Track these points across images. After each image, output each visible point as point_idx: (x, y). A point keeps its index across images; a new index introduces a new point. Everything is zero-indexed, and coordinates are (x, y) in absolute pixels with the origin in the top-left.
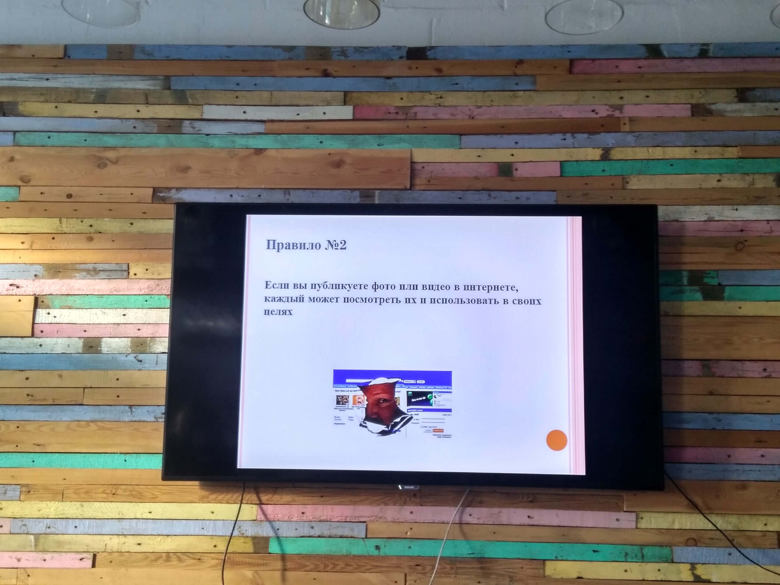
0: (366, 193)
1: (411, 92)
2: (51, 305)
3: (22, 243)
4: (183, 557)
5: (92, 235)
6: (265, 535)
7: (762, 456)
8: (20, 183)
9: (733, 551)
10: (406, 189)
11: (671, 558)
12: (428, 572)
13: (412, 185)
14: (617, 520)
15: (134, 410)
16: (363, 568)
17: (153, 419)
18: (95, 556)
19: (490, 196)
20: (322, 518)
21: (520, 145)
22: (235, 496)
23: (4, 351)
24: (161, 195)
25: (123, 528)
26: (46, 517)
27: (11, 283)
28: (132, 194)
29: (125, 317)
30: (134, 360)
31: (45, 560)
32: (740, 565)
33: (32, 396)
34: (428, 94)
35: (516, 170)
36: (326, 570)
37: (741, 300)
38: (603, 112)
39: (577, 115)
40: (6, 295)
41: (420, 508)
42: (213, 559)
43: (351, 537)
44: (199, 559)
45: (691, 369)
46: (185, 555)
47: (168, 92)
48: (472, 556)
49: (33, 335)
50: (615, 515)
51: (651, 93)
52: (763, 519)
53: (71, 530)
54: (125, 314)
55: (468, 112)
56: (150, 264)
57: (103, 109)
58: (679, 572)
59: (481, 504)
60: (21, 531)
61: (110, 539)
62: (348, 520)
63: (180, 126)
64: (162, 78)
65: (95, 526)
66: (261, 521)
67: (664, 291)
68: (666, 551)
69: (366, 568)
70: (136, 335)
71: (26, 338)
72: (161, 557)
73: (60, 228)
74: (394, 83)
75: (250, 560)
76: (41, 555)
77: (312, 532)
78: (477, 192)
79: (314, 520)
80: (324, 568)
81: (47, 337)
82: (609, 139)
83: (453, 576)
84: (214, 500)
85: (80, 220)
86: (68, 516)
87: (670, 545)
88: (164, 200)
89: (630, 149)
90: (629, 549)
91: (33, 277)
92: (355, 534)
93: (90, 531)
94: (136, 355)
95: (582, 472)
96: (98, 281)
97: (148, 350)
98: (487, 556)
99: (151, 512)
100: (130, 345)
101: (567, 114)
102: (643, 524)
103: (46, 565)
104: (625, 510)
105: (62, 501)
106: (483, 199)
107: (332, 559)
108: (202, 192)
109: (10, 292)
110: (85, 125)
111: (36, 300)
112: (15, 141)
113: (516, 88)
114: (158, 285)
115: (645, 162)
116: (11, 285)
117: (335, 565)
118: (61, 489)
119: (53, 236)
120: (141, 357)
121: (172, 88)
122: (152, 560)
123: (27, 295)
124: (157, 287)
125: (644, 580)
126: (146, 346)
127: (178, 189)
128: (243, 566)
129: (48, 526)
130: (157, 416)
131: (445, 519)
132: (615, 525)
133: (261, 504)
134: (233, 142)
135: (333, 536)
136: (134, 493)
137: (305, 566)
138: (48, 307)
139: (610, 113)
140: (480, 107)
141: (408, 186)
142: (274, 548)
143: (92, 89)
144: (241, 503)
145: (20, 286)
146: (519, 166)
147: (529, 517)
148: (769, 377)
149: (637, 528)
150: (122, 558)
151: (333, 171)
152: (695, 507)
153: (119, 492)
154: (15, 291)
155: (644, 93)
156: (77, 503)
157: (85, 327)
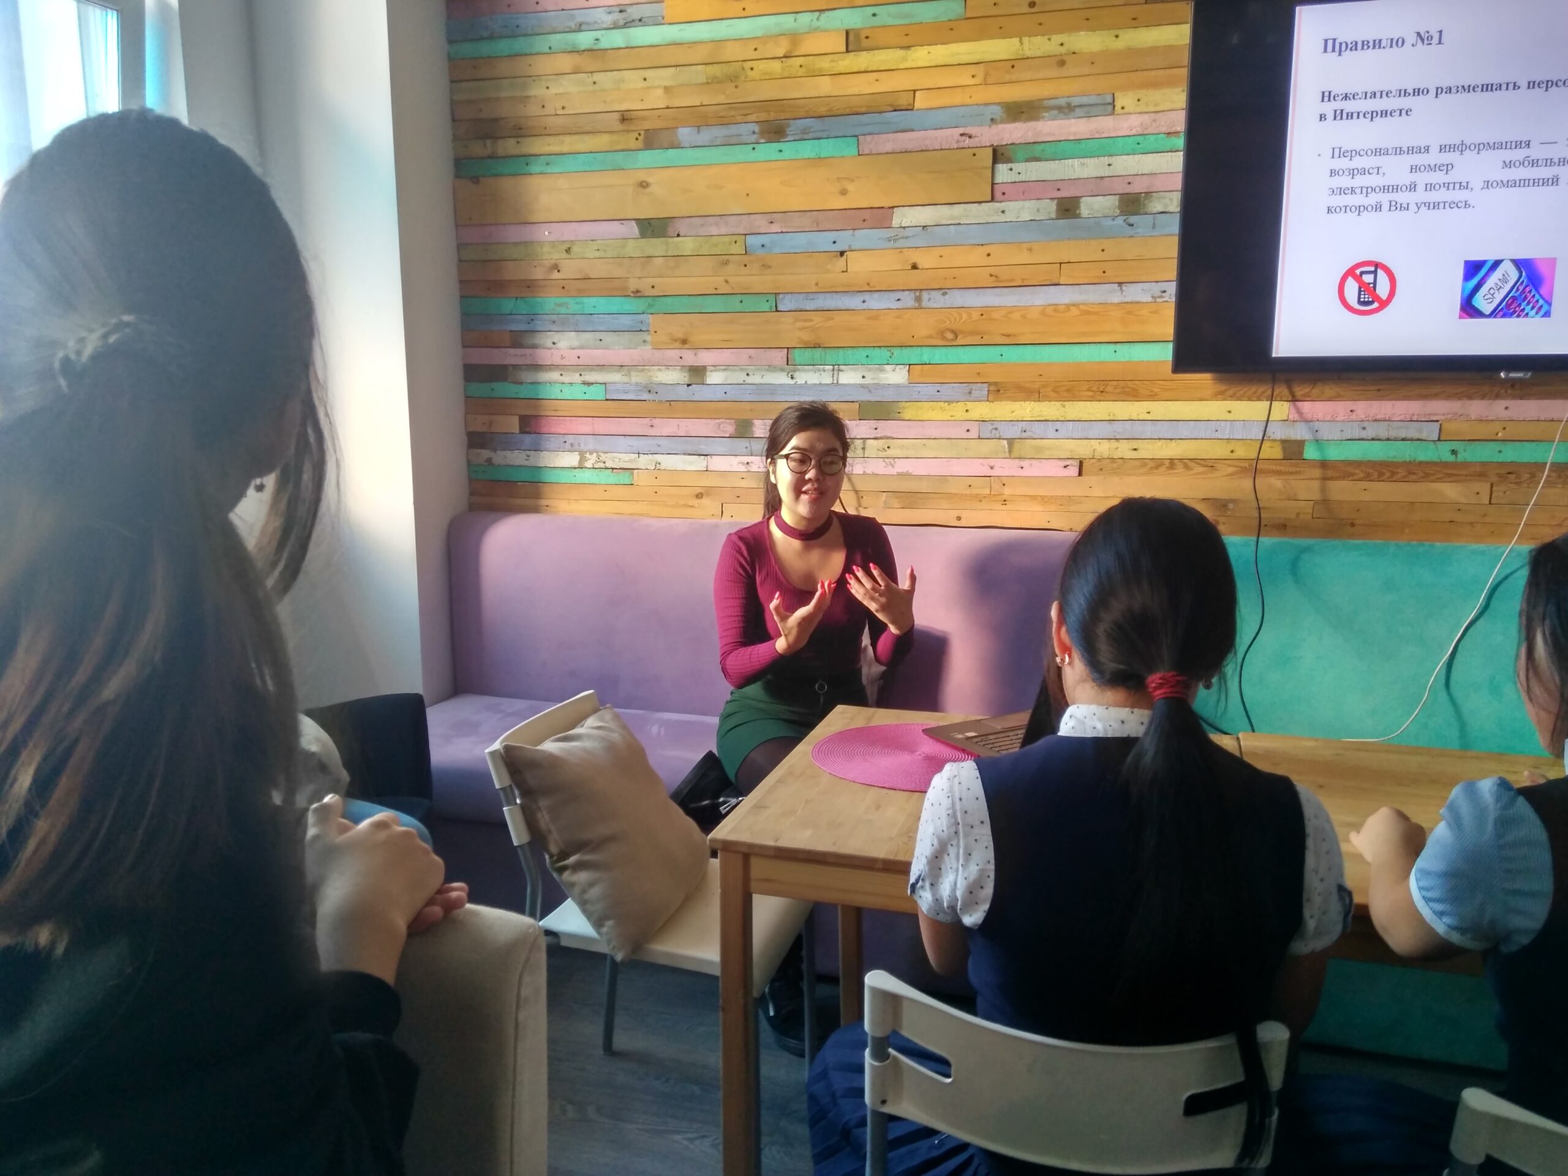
2: (1013, 158)
3: (973, 76)
4: (1191, 464)
5: (1064, 58)
6: (1299, 438)
12: (1524, 481)
15: (1124, 288)
16: (1432, 477)
17: (1150, 299)
18: (1081, 463)
20: (1379, 417)
23: (958, 222)
25: (1114, 432)
26: (1021, 419)
27: (962, 133)
29: (1111, 167)
30: (1124, 224)
31: (1022, 468)
33: (996, 277)
36: (1381, 479)
40: (957, 149)
41: (1520, 401)
42: (1230, 466)
43: (1418, 440)
44: (1212, 466)
46: (1194, 462)
49: (993, 199)
53: (1052, 434)
54: (1110, 163)
56: (1142, 91)
60: (992, 436)
61: (1100, 443)
62: (1415, 418)
65: (1080, 429)
66: (1293, 421)
69: (1436, 476)
70: (1126, 191)
71: (984, 204)
72: (1162, 465)
73: (1021, 52)
75: (1279, 468)
76: (1017, 463)
77: (1364, 434)
79: (1367, 419)
80: (1379, 478)
81: (1011, 201)
83: (1560, 486)
84: (1231, 397)
85: (1047, 37)
86: (1048, 418)
91: (990, 122)
92: (1424, 436)
93: (1075, 435)
94: (1125, 217)
96: (1073, 121)
97: (1142, 210)
99: (1149, 413)
100: (1117, 204)
103: (1023, 473)
105: (1039, 401)
107: (1389, 466)
109: (961, 145)
111: (995, 151)
114: (1154, 121)
116: (962, 135)
117: (1393, 473)
118: (1036, 387)
119: (1013, 63)
120: (1133, 219)
122: (1152, 468)
123: (982, 147)
124: (1154, 124)
126: (1139, 205)
128: (1269, 474)
129: (1024, 430)
130: (1155, 295)
131: (1556, 415)
133: (1294, 399)
135: (1392, 438)
136: (1126, 390)
137: (1353, 474)
138: (1011, 161)
142: (1311, 453)
144: (1272, 400)
145: (973, 135)
150: (1115, 465)
153: (1109, 389)
154: (967, 142)
156: (1057, 403)
157: (1059, 185)
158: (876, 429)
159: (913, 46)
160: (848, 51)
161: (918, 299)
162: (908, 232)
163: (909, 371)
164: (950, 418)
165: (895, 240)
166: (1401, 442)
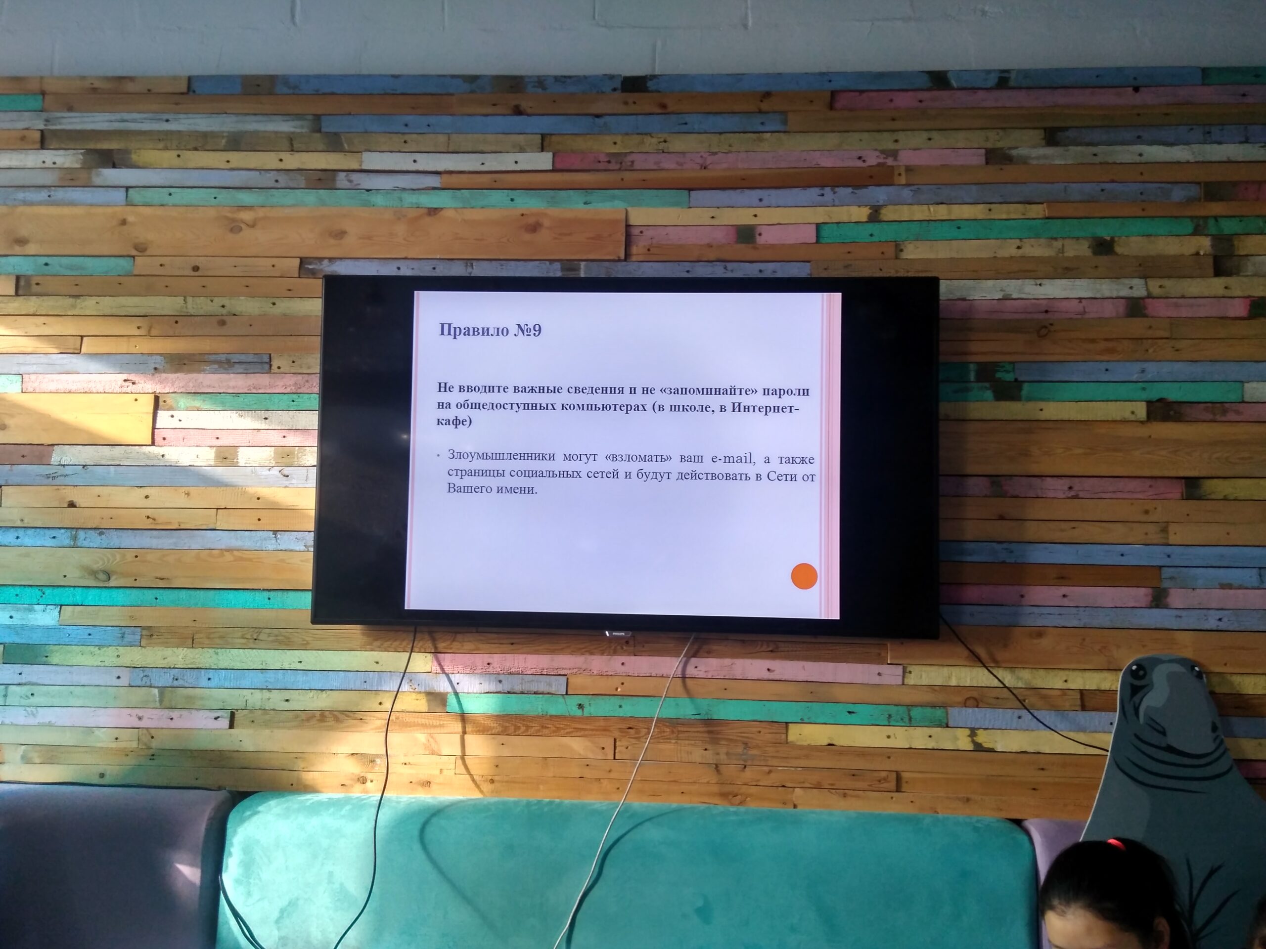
0: (570, 265)
1: (627, 134)
2: (174, 405)
4: (341, 716)
5: (224, 318)
6: (442, 690)
7: (1064, 596)
8: (134, 253)
9: (1024, 712)
10: (619, 260)
11: (945, 721)
12: (643, 737)
13: (627, 255)
14: (879, 674)
15: (279, 536)
16: (562, 731)
17: (300, 548)
18: (233, 715)
19: (725, 268)
20: (513, 670)
21: (765, 202)
22: (404, 643)
23: (118, 463)
24: (310, 267)
25: (266, 681)
26: (173, 666)
27: (126, 378)
28: (273, 266)
29: (267, 421)
30: (279, 475)
32: (1032, 730)
33: (154, 519)
34: (650, 138)
35: (760, 234)
36: (517, 733)
37: (1042, 400)
38: (873, 160)
39: (839, 164)
40: (120, 393)
41: (633, 658)
42: (378, 718)
43: (549, 694)
44: (361, 719)
45: (976, 486)
46: (343, 714)
47: (318, 135)
48: (698, 717)
49: (153, 444)
50: (875, 668)
51: (935, 135)
52: (1063, 675)
53: (204, 682)
54: (267, 417)
55: (700, 161)
56: (297, 354)
57: (237, 158)
58: (956, 739)
59: (709, 654)
60: (143, 683)
61: (252, 694)
62: (545, 672)
63: (334, 180)
64: (310, 117)
65: (232, 678)
66: (436, 673)
67: (945, 389)
68: (939, 712)
69: (566, 731)
70: (281, 444)
71: (144, 447)
72: (314, 716)
73: (185, 310)
74: (605, 123)
75: (423, 721)
76: (167, 713)
77: (499, 688)
78: (710, 264)
79: (502, 672)
80: (515, 732)
81: (171, 446)
82: (880, 194)
83: (674, 741)
84: (379, 647)
85: (209, 298)
86: (200, 666)
87: (944, 706)
88: (313, 274)
89: (905, 207)
90: (893, 709)
91: (153, 371)
92: (553, 690)
93: (227, 684)
94: (280, 468)
95: (836, 615)
96: (232, 375)
97: (296, 463)
98: (715, 717)
99: (301, 662)
100: (273, 456)
101: (827, 162)
102: (911, 680)
103: (172, 724)
104: (889, 662)
105: (193, 647)
106: (718, 272)
107: (524, 720)
108: (360, 263)
109: (124, 389)
110: (215, 179)
111: (157, 399)
112: (128, 199)
113: (761, 128)
115: (925, 224)
116: (125, 381)
117: (528, 727)
118: (191, 632)
119: (177, 319)
120: (287, 471)
121: (323, 130)
122: (303, 720)
123: (145, 393)
124: (306, 384)
125: (911, 748)
126: (294, 458)
127: (331, 259)
128: (415, 728)
129: (176, 678)
130: (308, 545)
131: (664, 672)
132: (877, 680)
133: (436, 652)
134: (401, 199)
135: (526, 692)
136: (280, 638)
137: (491, 728)
138: (171, 408)
139: (881, 161)
140: (715, 154)
141: (622, 256)
142: (452, 705)
143: (223, 132)
144: (412, 652)
145: (136, 382)
146: (763, 230)
147: (769, 670)
148: (1076, 497)
149: (903, 684)
150: (267, 717)
151: (527, 237)
152: (977, 660)
153: (261, 637)
154: (132, 388)
155: (925, 135)
156: (210, 650)
157: (218, 434)
158: (20, 674)
159: (82, 296)
160: (17, 294)
161: (75, 538)
162: (68, 470)
163: (60, 612)
164: (100, 664)
165: (54, 478)
166: (534, 695)
